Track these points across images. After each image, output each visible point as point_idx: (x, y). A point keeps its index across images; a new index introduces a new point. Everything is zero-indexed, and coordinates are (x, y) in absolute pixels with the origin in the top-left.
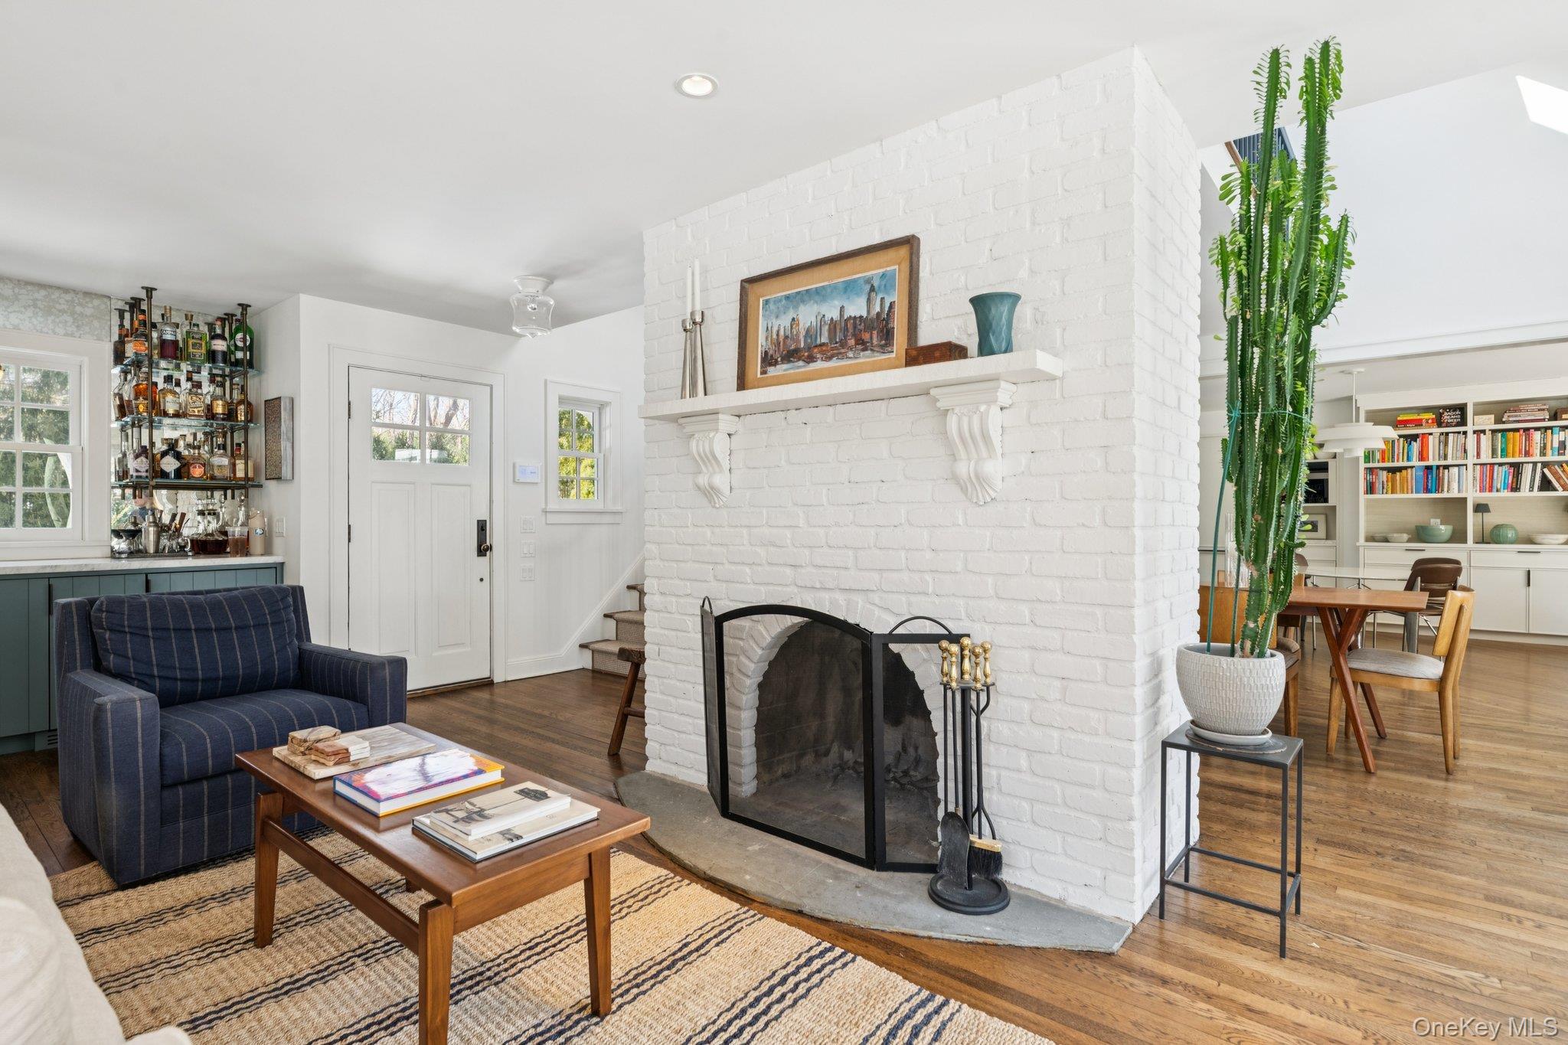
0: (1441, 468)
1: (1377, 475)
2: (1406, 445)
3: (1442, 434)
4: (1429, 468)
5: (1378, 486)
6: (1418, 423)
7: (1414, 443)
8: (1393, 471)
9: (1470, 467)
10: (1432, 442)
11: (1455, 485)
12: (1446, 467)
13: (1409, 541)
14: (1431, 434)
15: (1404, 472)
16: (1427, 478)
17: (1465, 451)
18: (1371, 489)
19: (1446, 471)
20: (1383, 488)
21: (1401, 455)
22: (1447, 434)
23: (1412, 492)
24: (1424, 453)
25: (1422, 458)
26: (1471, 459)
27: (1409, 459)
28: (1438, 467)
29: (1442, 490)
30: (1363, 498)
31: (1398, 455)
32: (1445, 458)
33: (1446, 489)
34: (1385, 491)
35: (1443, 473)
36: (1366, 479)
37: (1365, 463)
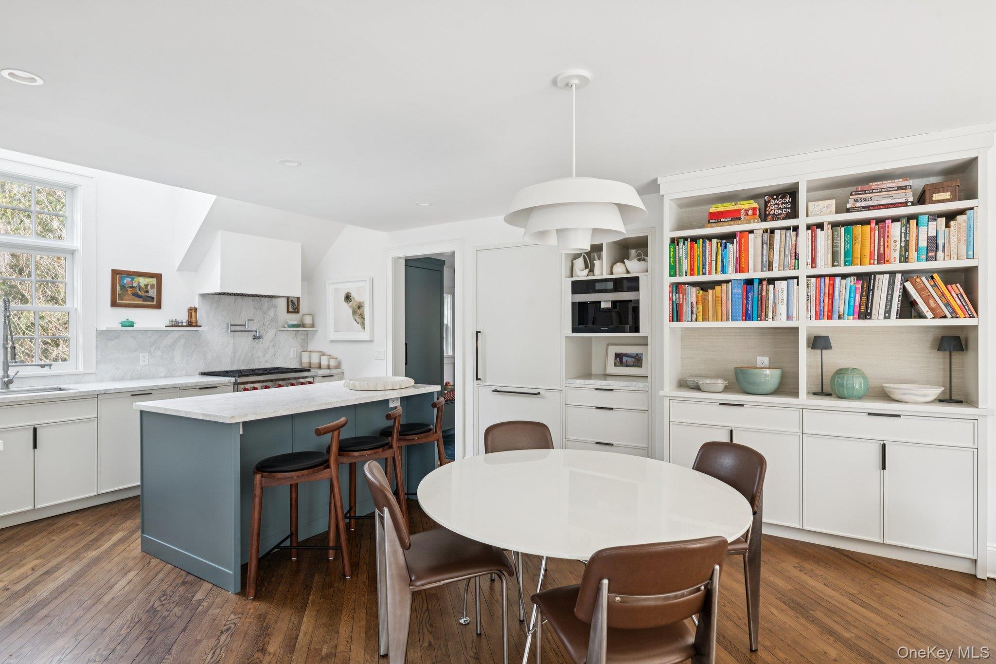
0: (765, 283)
1: (684, 294)
2: (720, 249)
3: (765, 231)
4: (749, 282)
5: (686, 310)
6: (735, 216)
7: (729, 246)
8: (705, 286)
9: (803, 280)
10: (754, 243)
11: (782, 309)
12: (771, 281)
13: (727, 389)
14: (751, 232)
15: (718, 288)
16: (747, 298)
17: (796, 257)
18: (677, 315)
19: (771, 287)
20: (692, 313)
21: (714, 263)
22: (772, 231)
23: (728, 319)
24: (743, 260)
25: (739, 269)
26: (804, 270)
27: (723, 271)
28: (761, 281)
29: (766, 316)
30: (668, 326)
31: (710, 264)
32: (770, 268)
33: (770, 315)
34: (694, 316)
35: (767, 290)
36: (671, 299)
37: (671, 276)
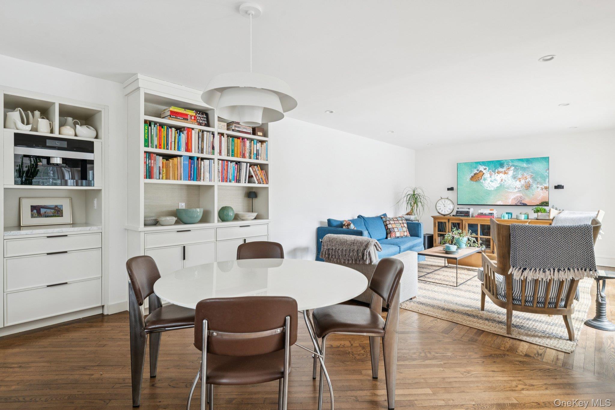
0: (200, 160)
1: (155, 160)
2: (177, 135)
3: (200, 130)
4: (191, 158)
5: (156, 171)
6: (185, 117)
7: (182, 134)
8: (167, 157)
9: (216, 161)
10: (194, 135)
11: (207, 175)
12: (203, 159)
14: (193, 129)
15: (175, 159)
16: (191, 167)
17: (213, 148)
18: (149, 174)
19: (203, 162)
20: (160, 173)
21: (173, 143)
22: (203, 131)
23: (181, 179)
24: (190, 145)
25: (188, 150)
26: (216, 156)
27: (179, 149)
28: (198, 158)
29: (200, 179)
30: (143, 181)
31: (171, 143)
32: (202, 152)
33: (202, 178)
34: (161, 176)
35: (201, 164)
36: (145, 163)
37: (145, 146)
